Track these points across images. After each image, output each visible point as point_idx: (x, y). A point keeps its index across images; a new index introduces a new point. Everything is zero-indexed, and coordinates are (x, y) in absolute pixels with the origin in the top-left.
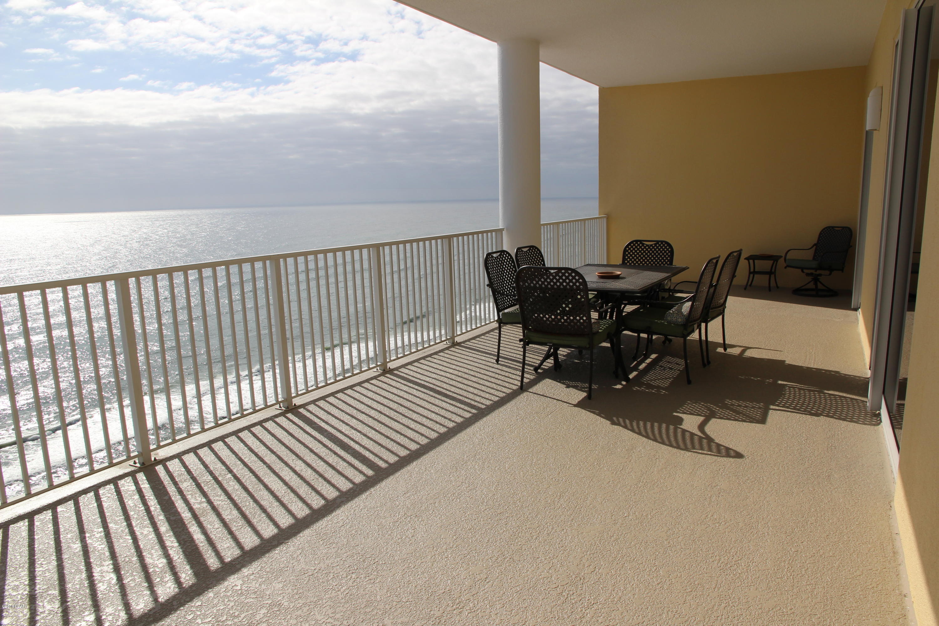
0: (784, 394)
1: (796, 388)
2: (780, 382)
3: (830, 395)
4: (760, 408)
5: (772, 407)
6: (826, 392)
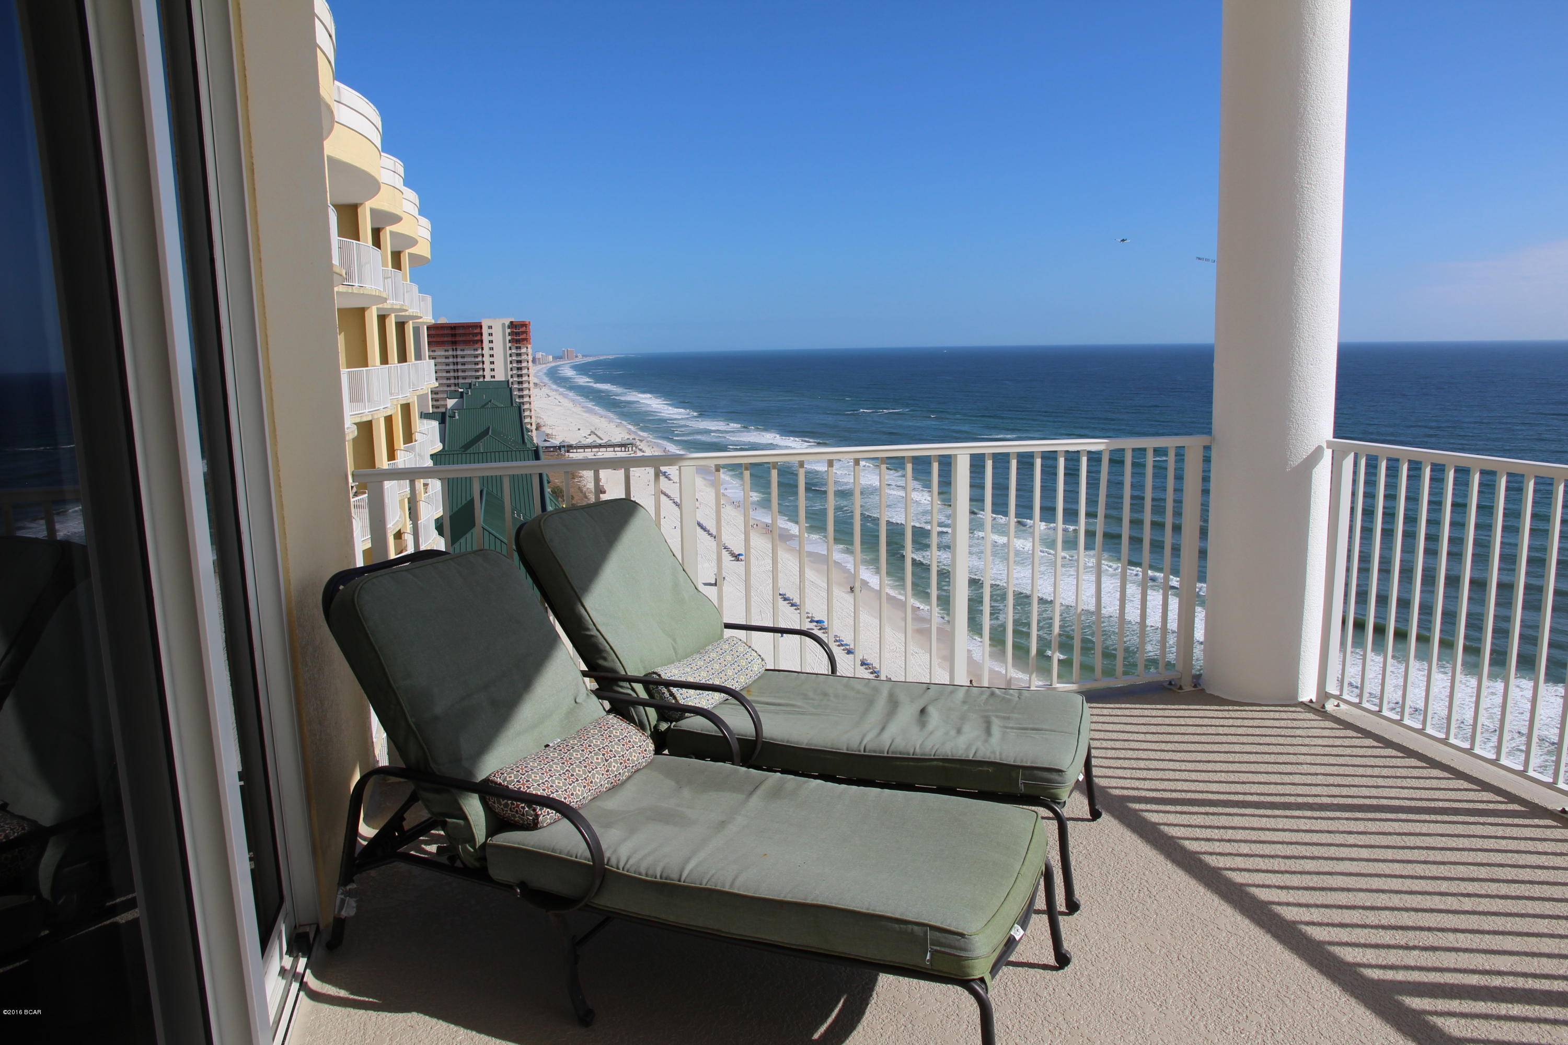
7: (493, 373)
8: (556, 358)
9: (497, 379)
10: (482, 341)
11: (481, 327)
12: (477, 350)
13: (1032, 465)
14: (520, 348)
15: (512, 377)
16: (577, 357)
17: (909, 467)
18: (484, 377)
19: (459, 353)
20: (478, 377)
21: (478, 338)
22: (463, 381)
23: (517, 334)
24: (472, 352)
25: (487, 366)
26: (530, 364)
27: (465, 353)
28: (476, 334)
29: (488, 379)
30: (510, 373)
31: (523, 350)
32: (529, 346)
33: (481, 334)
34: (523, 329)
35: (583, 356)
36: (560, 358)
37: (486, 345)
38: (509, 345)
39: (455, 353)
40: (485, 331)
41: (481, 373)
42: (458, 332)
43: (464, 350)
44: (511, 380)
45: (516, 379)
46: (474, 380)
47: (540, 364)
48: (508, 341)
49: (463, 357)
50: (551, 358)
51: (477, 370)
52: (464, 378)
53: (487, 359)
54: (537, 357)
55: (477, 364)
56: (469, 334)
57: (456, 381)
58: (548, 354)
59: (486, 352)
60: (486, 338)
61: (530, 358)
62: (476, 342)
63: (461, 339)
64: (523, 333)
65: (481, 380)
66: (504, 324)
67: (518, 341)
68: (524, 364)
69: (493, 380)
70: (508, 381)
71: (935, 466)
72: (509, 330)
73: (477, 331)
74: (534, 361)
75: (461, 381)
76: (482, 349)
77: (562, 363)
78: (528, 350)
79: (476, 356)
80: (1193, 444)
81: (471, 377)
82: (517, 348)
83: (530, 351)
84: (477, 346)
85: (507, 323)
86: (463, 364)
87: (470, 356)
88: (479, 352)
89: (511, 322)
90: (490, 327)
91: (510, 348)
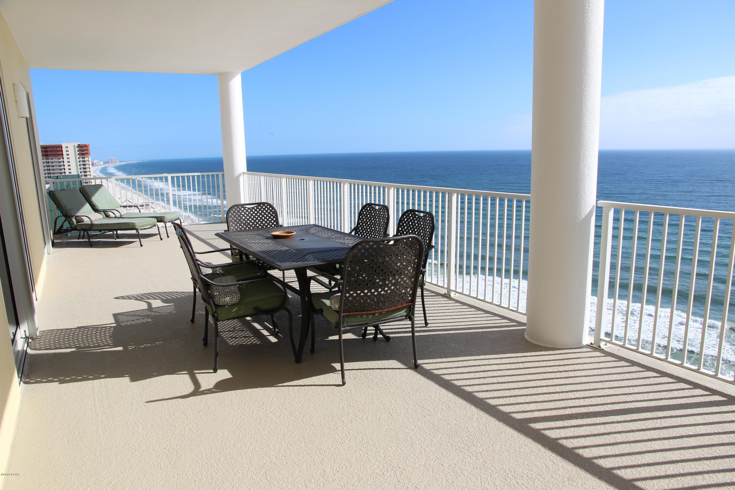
0: (110, 337)
1: (102, 346)
2: (120, 348)
3: (70, 348)
4: (123, 322)
5: (115, 325)
6: (73, 350)
7: (70, 171)
8: (105, 163)
9: (72, 174)
10: (63, 155)
11: (62, 147)
12: (60, 159)
13: (190, 178)
14: (84, 158)
15: (81, 172)
16: (116, 162)
17: (158, 179)
18: (65, 173)
19: (50, 160)
20: (61, 173)
21: (60, 153)
22: (53, 175)
23: (82, 151)
24: (58, 160)
25: (66, 167)
26: (91, 166)
27: (53, 160)
28: (59, 151)
29: (67, 174)
30: (80, 171)
31: (86, 159)
32: (89, 157)
33: (62, 151)
34: (86, 148)
35: (120, 162)
36: (107, 163)
37: (65, 156)
38: (78, 156)
39: (47, 161)
40: (64, 149)
41: (63, 171)
42: (48, 150)
43: (52, 159)
44: (80, 174)
45: (83, 174)
46: (59, 175)
47: (96, 166)
48: (77, 155)
49: (52, 163)
50: (102, 163)
51: (61, 170)
52: (54, 174)
53: (66, 164)
54: (94, 162)
55: (60, 166)
56: (55, 151)
57: (49, 175)
58: (100, 161)
59: (65, 160)
60: (65, 153)
61: (90, 163)
62: (60, 155)
63: (50, 153)
64: (86, 150)
65: (64, 174)
66: (74, 146)
67: (83, 154)
68: (87, 166)
69: (70, 174)
70: (79, 175)
71: (164, 178)
72: (78, 149)
73: (60, 149)
74: (93, 164)
75: (52, 175)
76: (63, 158)
77: (108, 165)
78: (89, 159)
79: (60, 162)
80: (220, 174)
81: (58, 173)
82: (83, 158)
83: (90, 159)
84: (60, 157)
85: (76, 145)
86: (53, 166)
87: (56, 162)
88: (62, 160)
89: (79, 145)
90: (67, 147)
91: (79, 158)
